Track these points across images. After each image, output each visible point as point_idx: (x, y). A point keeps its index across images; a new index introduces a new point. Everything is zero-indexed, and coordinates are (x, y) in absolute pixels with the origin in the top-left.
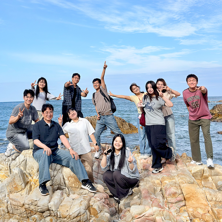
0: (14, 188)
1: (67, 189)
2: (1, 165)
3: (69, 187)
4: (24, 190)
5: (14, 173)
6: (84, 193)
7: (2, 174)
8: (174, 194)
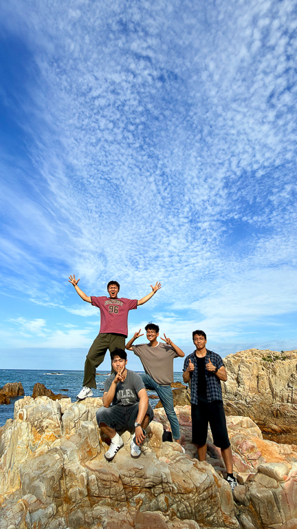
0: (87, 452)
1: (150, 450)
2: (48, 420)
3: (150, 447)
4: (102, 455)
5: (90, 429)
6: (171, 454)
7: (48, 434)
8: (252, 448)
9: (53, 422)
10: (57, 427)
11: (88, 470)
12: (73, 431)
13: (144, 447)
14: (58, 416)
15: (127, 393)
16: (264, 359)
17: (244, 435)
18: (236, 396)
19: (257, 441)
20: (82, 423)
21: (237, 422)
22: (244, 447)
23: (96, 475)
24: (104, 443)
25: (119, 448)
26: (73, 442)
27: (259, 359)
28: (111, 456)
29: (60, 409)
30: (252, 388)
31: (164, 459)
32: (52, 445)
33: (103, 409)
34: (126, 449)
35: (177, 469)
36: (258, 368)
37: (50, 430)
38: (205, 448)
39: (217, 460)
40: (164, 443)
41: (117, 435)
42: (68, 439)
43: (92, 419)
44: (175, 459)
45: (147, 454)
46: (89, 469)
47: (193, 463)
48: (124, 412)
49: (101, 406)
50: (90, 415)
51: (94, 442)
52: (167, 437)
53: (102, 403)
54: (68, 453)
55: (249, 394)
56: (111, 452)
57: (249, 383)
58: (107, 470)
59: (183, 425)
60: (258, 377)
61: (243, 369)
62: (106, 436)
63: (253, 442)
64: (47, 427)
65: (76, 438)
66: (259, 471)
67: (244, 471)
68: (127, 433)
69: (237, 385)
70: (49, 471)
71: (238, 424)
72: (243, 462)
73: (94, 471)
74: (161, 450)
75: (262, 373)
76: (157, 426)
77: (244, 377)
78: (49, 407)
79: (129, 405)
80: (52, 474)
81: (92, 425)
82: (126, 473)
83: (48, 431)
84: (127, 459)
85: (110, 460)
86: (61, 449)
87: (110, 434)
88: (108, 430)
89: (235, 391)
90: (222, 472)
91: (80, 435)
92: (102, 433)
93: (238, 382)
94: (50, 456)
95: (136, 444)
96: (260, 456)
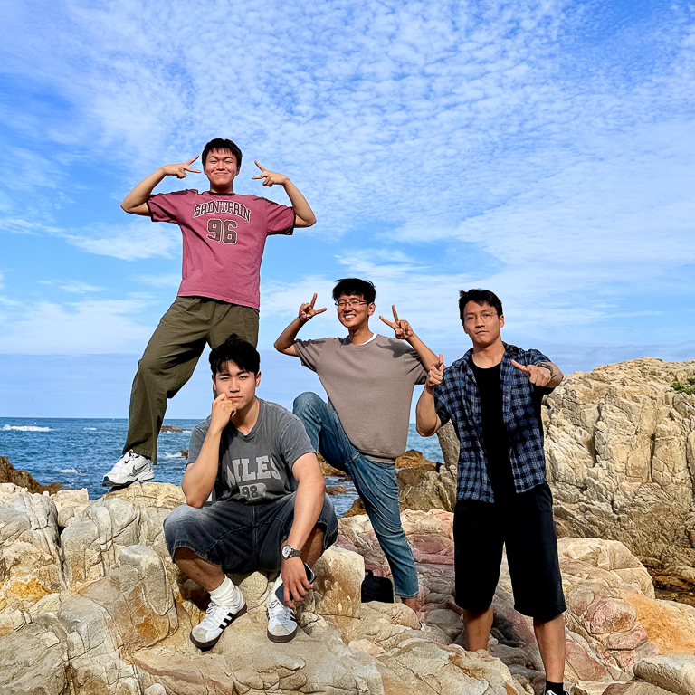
0: (138, 626)
1: (323, 623)
2: (19, 543)
3: (325, 615)
4: (183, 635)
5: (144, 566)
6: (385, 633)
7: (20, 580)
8: (623, 620)
9: (34, 549)
10: (47, 563)
11: (142, 672)
12: (95, 573)
13: (308, 616)
14: (50, 534)
15: (262, 467)
16: (678, 388)
17: (602, 586)
18: (583, 489)
19: (640, 603)
20: (123, 551)
21: (584, 554)
22: (600, 616)
23: (166, 684)
24: (188, 605)
25: (234, 617)
26: (95, 600)
27: (662, 387)
28: (210, 636)
29: (53, 515)
30: (634, 468)
31: (365, 646)
32: (33, 610)
33: (183, 512)
34: (254, 620)
35: (402, 671)
36: (657, 413)
37: (25, 570)
38: (486, 619)
39: (519, 651)
40: (365, 606)
41: (228, 583)
42: (81, 593)
43: (151, 540)
44: (395, 646)
45: (315, 632)
46: (146, 668)
47: (447, 654)
48: (248, 521)
49: (178, 504)
50: (144, 530)
51: (158, 599)
52: (375, 589)
53: (181, 495)
54: (83, 628)
55: (625, 484)
56: (209, 627)
57: (624, 453)
58: (197, 672)
59: (424, 562)
60: (653, 437)
61: (612, 414)
62: (192, 585)
63: (625, 604)
64: (17, 562)
65: (105, 591)
66: (638, 676)
67: (595, 679)
68: (257, 578)
69: (590, 460)
70: (26, 676)
71: (585, 559)
72: (593, 655)
73: (160, 673)
74: (355, 621)
75: (667, 426)
76: (346, 561)
77: (612, 439)
78: (19, 507)
79: (265, 501)
80: (36, 683)
81: (152, 556)
82: (252, 679)
83: (21, 574)
84: (255, 644)
85: (206, 647)
86: (62, 619)
87: (205, 578)
88: (201, 567)
89: (582, 475)
90: (531, 680)
91: (116, 582)
92: (183, 578)
93: (594, 453)
94: (29, 636)
95: (285, 604)
96: (645, 639)
